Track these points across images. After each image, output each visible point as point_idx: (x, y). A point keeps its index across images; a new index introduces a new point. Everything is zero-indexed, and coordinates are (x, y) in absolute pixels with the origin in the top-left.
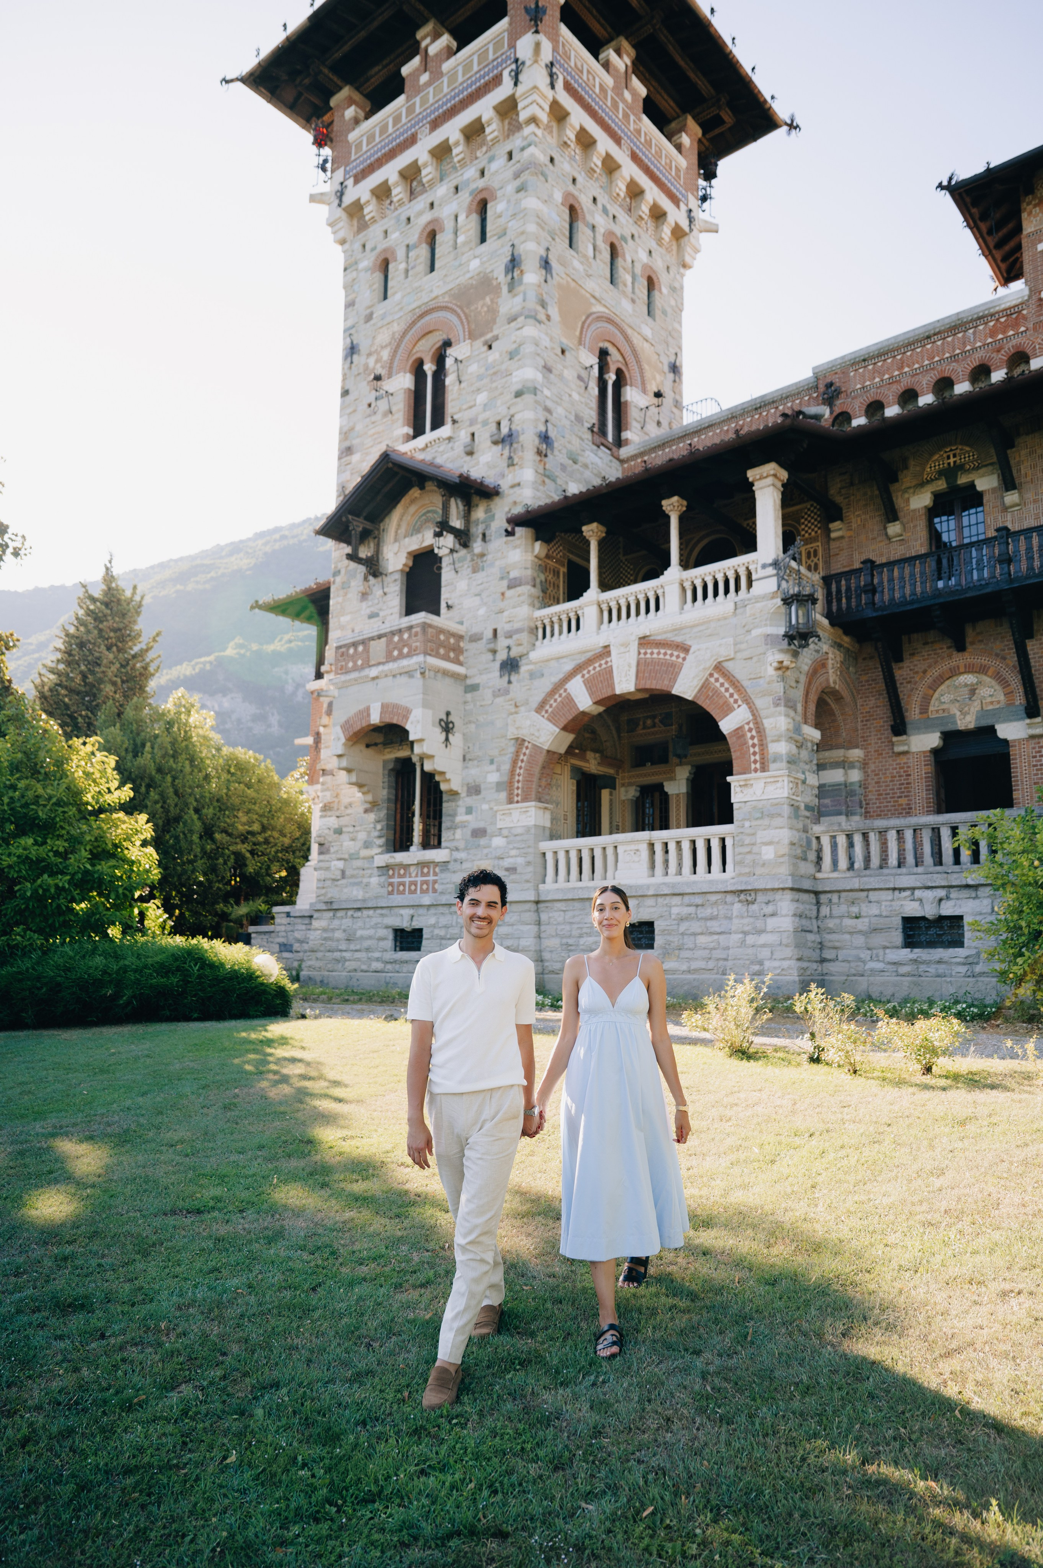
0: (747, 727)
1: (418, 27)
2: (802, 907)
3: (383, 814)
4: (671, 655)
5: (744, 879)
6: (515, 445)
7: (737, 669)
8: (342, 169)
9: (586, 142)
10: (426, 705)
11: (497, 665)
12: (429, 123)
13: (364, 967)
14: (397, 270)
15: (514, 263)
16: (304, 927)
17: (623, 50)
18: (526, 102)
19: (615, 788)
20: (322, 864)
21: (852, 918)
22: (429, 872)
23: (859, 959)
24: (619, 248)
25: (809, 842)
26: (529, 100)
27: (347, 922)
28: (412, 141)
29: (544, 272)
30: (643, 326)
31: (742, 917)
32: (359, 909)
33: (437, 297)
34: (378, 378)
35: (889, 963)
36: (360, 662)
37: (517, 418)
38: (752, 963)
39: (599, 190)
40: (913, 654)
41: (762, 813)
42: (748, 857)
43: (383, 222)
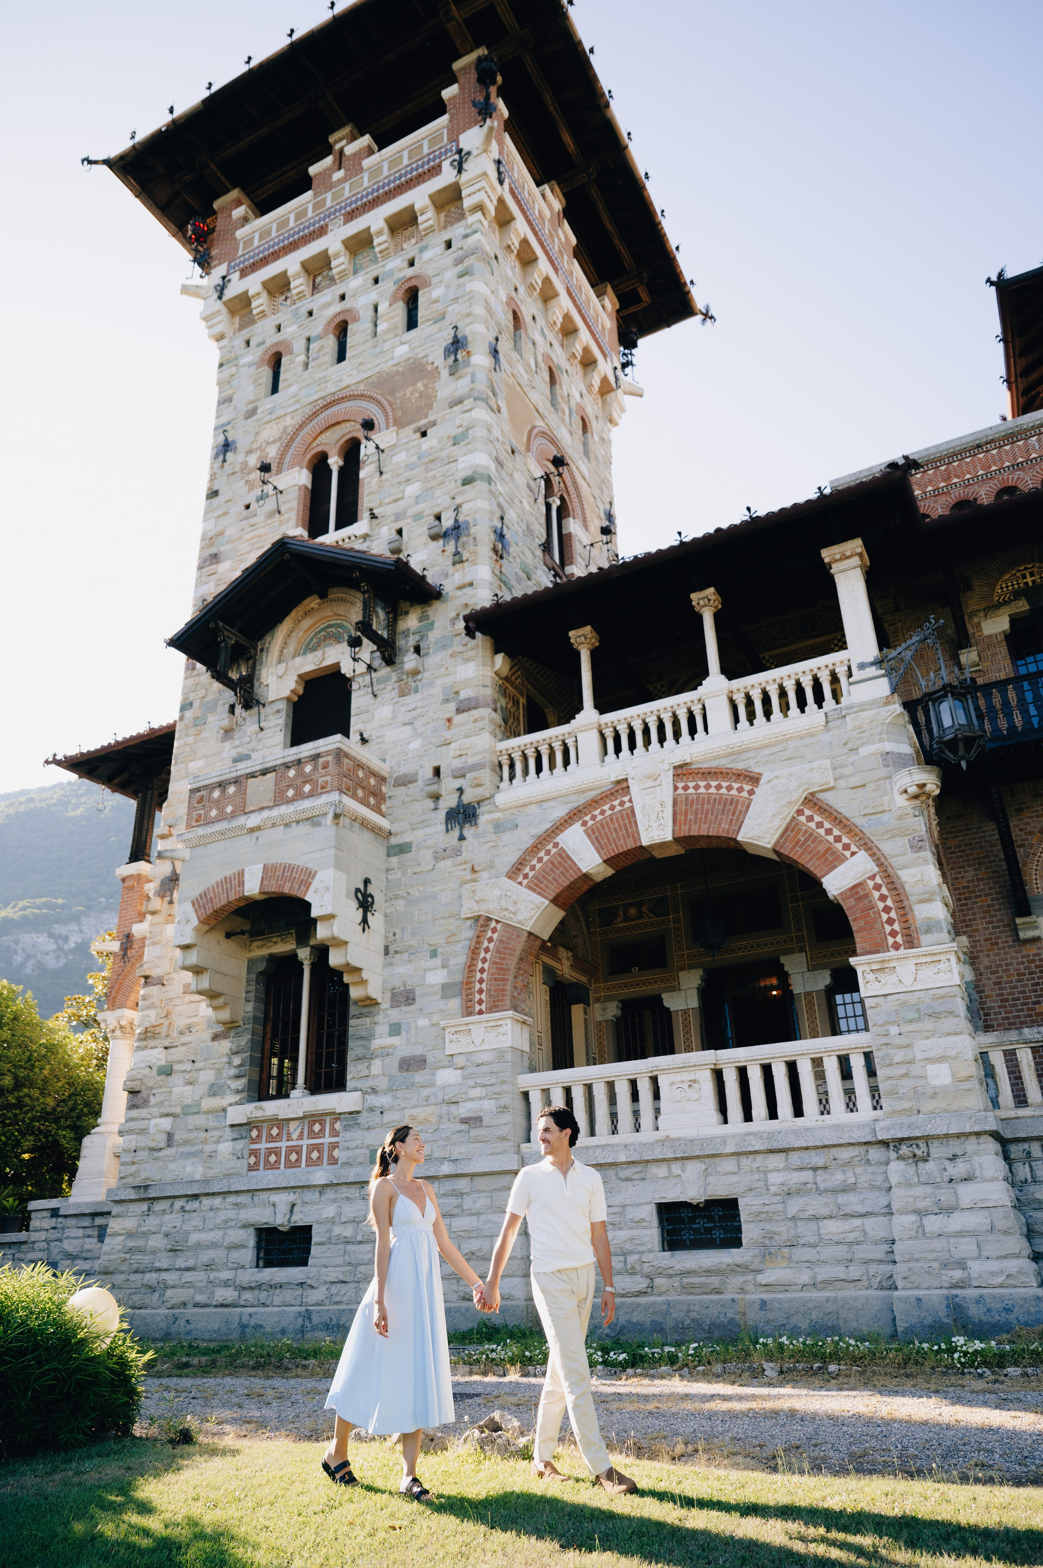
0: (871, 884)
1: (333, 131)
3: (245, 1040)
4: (729, 788)
5: (906, 1120)
6: (463, 539)
7: (841, 803)
8: (226, 264)
9: (527, 256)
10: (339, 865)
11: (441, 815)
12: (344, 215)
13: (200, 1298)
14: (292, 362)
15: (457, 345)
16: (80, 1233)
17: (556, 194)
18: (472, 189)
19: (589, 1005)
20: (133, 1125)
22: (322, 1131)
24: (556, 376)
26: (477, 186)
27: (172, 1220)
28: (322, 231)
29: (493, 360)
30: (581, 463)
31: (910, 1186)
32: (196, 1197)
33: (348, 386)
34: (265, 468)
36: (229, 809)
37: (465, 507)
38: (945, 1266)
39: (538, 311)
40: (1021, 810)
41: (918, 1011)
42: (904, 1082)
43: (274, 317)
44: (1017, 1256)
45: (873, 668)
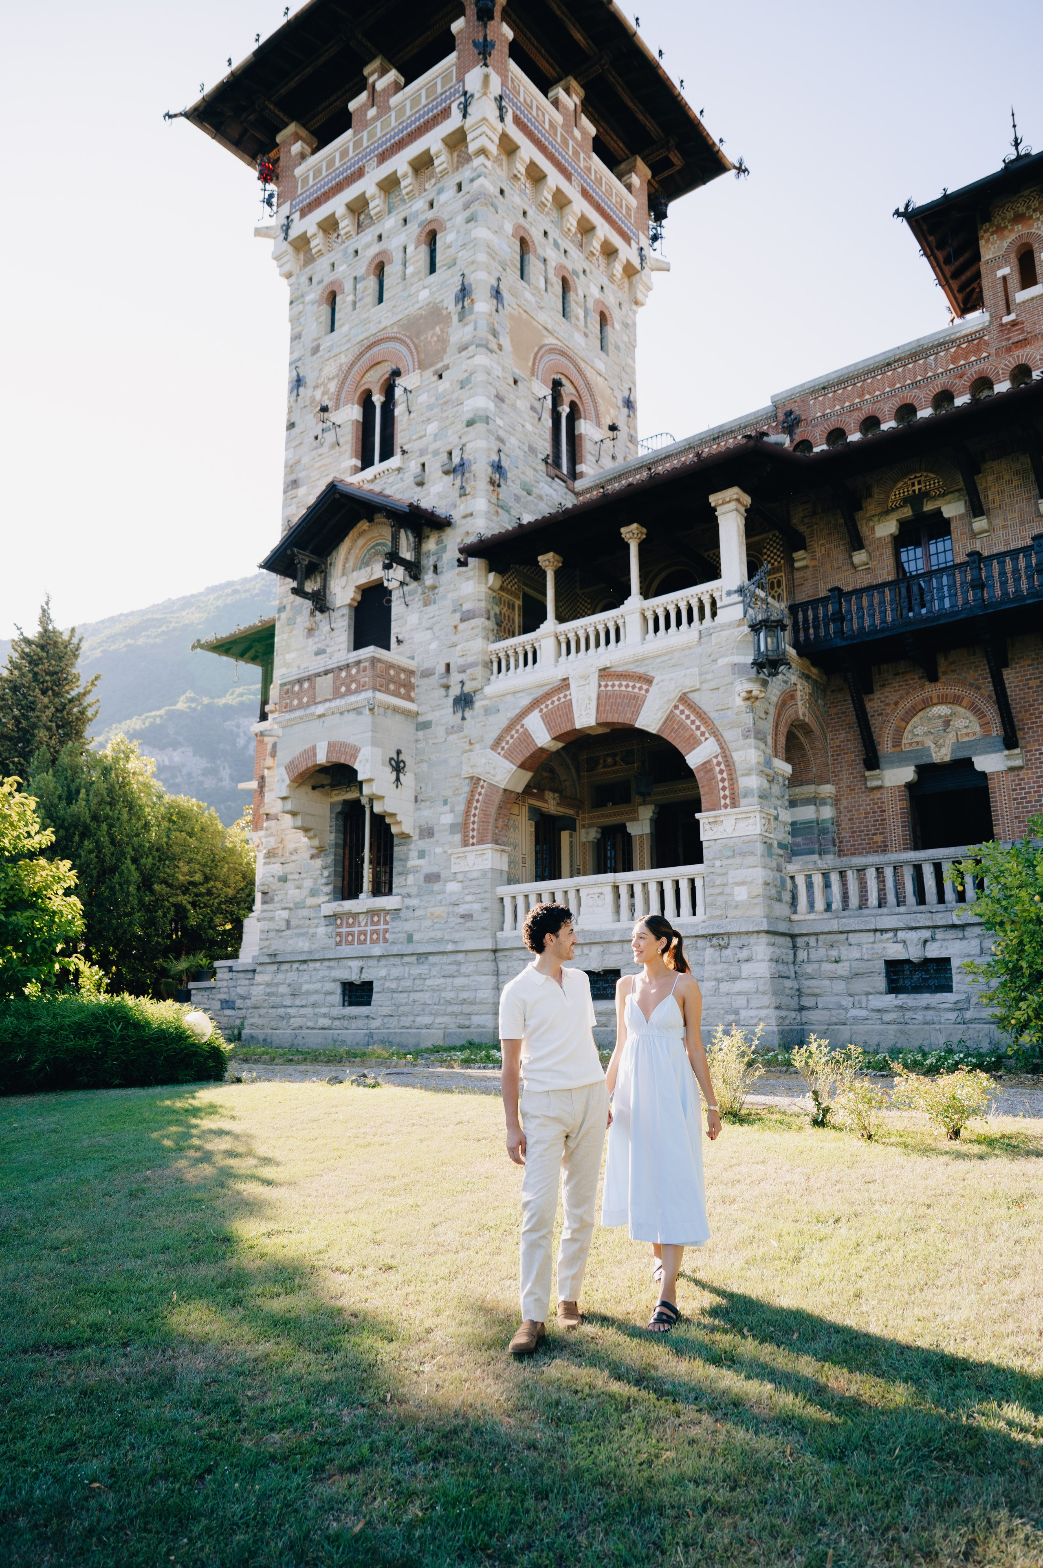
0: (715, 761)
1: (366, 63)
2: (778, 951)
3: (330, 859)
4: (634, 687)
5: (717, 922)
6: (467, 475)
7: (703, 700)
8: (288, 204)
9: (536, 176)
10: (375, 743)
11: (450, 701)
12: (377, 156)
13: (310, 1024)
14: (344, 302)
15: (464, 292)
16: (247, 982)
17: (572, 90)
18: (475, 134)
19: (575, 830)
20: (265, 915)
21: (832, 962)
22: (379, 921)
23: (841, 1007)
24: (571, 283)
25: (783, 882)
26: (479, 131)
27: (292, 976)
28: (359, 174)
29: (495, 301)
30: (597, 361)
31: (715, 963)
32: (305, 961)
33: (385, 328)
34: (324, 409)
35: (873, 1010)
36: (305, 700)
37: (468, 447)
38: (727, 1012)
39: (550, 224)
40: (883, 686)
41: (734, 851)
42: (720, 898)
43: (330, 255)
44: (768, 1007)
45: (736, 595)
